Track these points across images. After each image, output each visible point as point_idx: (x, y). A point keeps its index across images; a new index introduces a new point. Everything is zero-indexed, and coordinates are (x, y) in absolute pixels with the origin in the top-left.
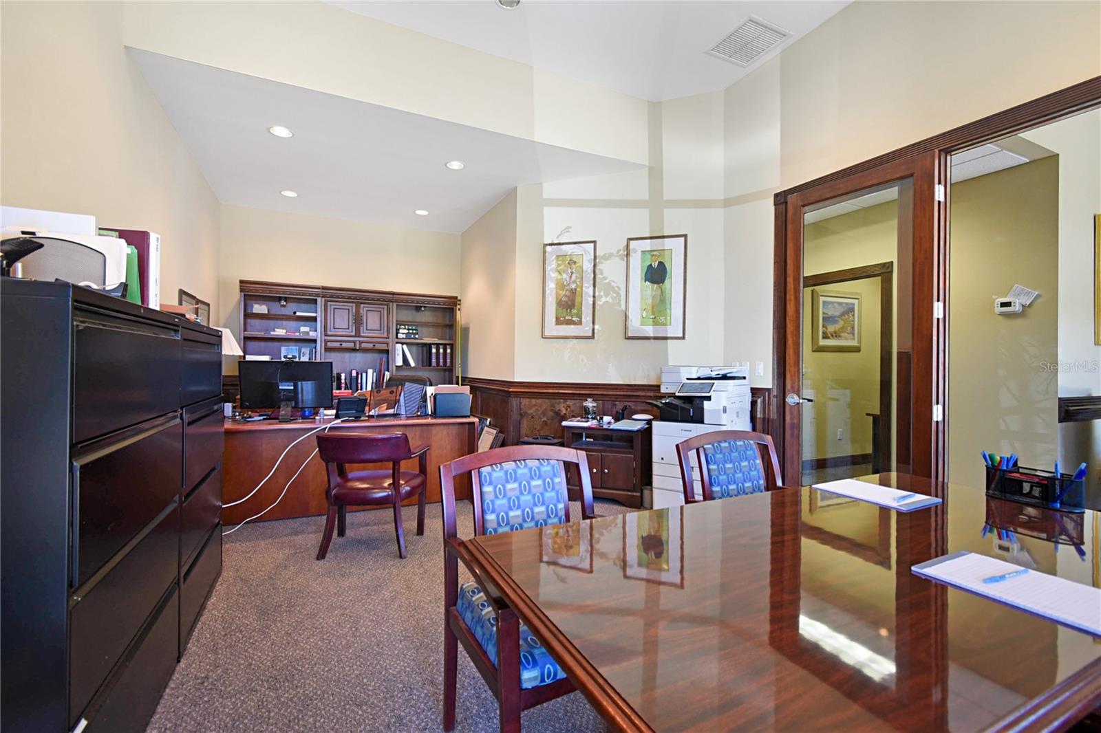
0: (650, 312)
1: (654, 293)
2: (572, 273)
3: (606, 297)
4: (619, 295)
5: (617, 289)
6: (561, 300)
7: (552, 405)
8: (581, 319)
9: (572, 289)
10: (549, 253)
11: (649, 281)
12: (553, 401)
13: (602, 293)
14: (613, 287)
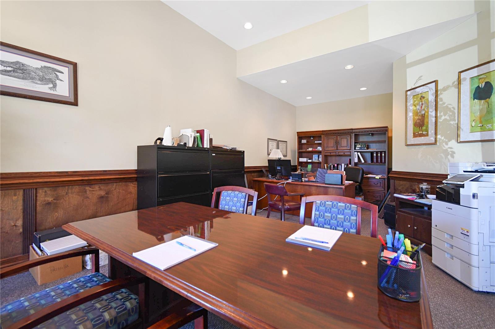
0: (478, 122)
1: (481, 107)
2: (422, 104)
3: (445, 116)
4: (454, 113)
5: (452, 109)
6: (416, 122)
7: (411, 186)
8: (428, 132)
9: (422, 114)
10: (409, 95)
11: (476, 99)
12: (412, 183)
13: (442, 114)
14: (450, 108)
